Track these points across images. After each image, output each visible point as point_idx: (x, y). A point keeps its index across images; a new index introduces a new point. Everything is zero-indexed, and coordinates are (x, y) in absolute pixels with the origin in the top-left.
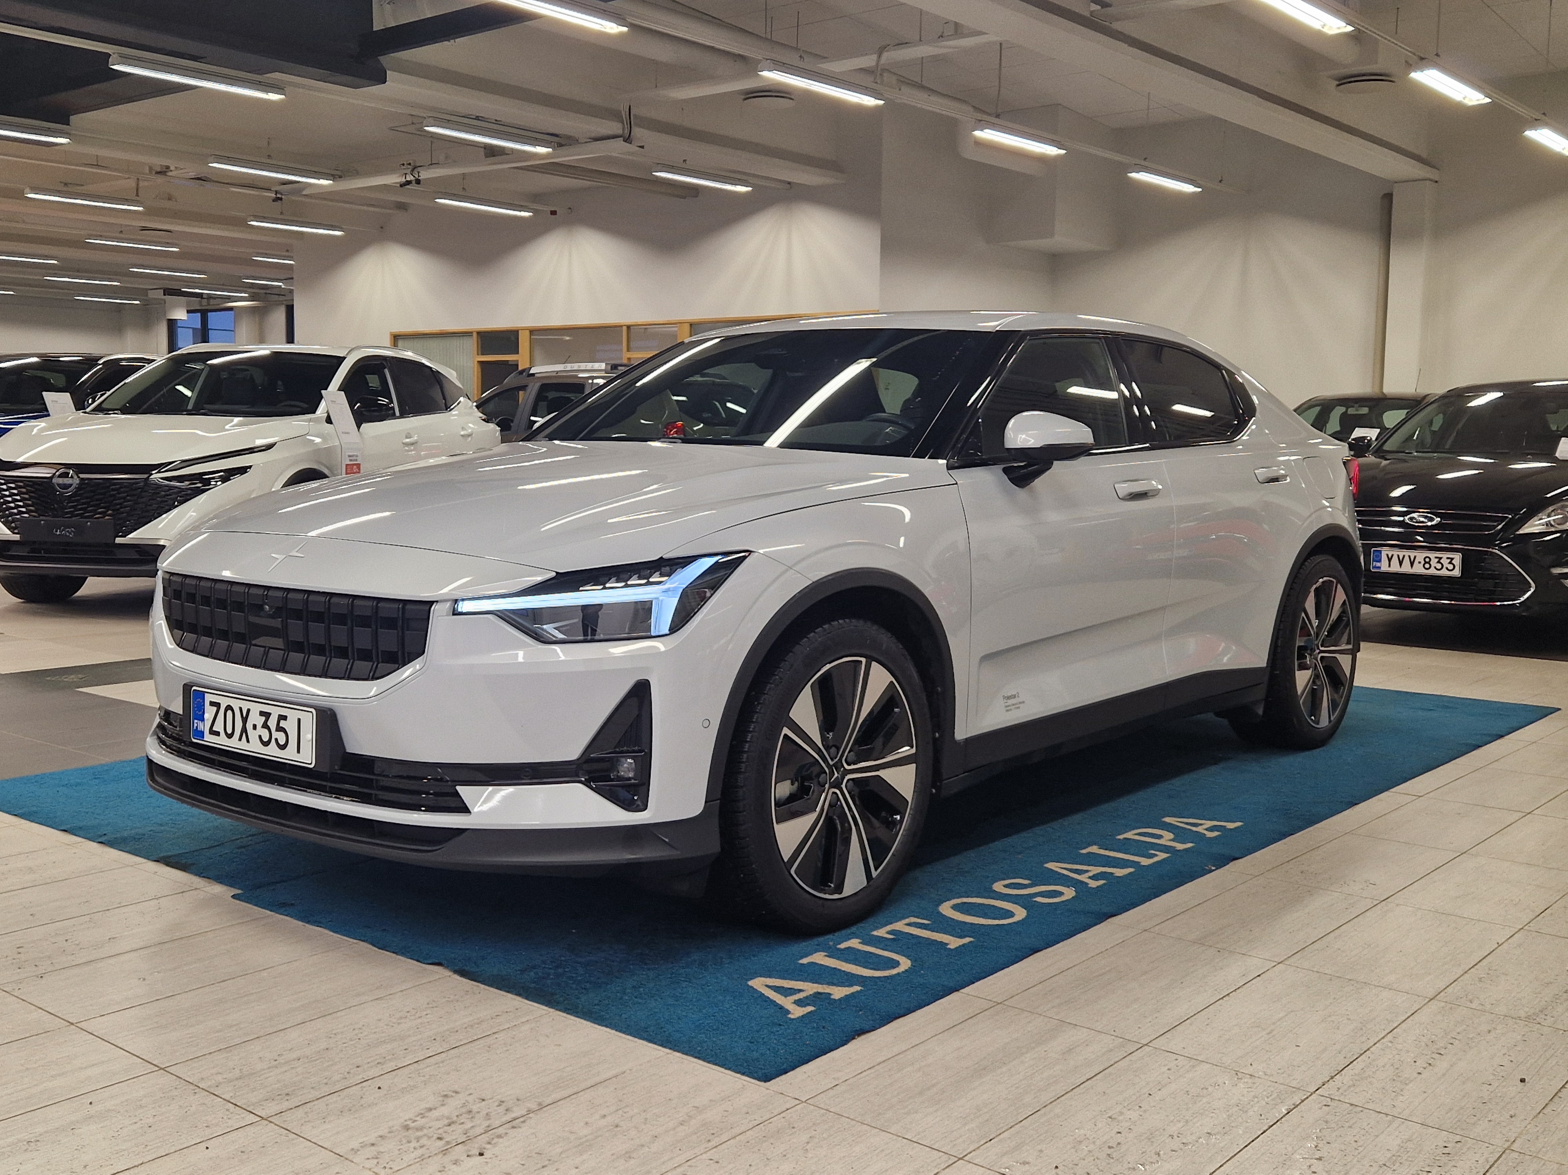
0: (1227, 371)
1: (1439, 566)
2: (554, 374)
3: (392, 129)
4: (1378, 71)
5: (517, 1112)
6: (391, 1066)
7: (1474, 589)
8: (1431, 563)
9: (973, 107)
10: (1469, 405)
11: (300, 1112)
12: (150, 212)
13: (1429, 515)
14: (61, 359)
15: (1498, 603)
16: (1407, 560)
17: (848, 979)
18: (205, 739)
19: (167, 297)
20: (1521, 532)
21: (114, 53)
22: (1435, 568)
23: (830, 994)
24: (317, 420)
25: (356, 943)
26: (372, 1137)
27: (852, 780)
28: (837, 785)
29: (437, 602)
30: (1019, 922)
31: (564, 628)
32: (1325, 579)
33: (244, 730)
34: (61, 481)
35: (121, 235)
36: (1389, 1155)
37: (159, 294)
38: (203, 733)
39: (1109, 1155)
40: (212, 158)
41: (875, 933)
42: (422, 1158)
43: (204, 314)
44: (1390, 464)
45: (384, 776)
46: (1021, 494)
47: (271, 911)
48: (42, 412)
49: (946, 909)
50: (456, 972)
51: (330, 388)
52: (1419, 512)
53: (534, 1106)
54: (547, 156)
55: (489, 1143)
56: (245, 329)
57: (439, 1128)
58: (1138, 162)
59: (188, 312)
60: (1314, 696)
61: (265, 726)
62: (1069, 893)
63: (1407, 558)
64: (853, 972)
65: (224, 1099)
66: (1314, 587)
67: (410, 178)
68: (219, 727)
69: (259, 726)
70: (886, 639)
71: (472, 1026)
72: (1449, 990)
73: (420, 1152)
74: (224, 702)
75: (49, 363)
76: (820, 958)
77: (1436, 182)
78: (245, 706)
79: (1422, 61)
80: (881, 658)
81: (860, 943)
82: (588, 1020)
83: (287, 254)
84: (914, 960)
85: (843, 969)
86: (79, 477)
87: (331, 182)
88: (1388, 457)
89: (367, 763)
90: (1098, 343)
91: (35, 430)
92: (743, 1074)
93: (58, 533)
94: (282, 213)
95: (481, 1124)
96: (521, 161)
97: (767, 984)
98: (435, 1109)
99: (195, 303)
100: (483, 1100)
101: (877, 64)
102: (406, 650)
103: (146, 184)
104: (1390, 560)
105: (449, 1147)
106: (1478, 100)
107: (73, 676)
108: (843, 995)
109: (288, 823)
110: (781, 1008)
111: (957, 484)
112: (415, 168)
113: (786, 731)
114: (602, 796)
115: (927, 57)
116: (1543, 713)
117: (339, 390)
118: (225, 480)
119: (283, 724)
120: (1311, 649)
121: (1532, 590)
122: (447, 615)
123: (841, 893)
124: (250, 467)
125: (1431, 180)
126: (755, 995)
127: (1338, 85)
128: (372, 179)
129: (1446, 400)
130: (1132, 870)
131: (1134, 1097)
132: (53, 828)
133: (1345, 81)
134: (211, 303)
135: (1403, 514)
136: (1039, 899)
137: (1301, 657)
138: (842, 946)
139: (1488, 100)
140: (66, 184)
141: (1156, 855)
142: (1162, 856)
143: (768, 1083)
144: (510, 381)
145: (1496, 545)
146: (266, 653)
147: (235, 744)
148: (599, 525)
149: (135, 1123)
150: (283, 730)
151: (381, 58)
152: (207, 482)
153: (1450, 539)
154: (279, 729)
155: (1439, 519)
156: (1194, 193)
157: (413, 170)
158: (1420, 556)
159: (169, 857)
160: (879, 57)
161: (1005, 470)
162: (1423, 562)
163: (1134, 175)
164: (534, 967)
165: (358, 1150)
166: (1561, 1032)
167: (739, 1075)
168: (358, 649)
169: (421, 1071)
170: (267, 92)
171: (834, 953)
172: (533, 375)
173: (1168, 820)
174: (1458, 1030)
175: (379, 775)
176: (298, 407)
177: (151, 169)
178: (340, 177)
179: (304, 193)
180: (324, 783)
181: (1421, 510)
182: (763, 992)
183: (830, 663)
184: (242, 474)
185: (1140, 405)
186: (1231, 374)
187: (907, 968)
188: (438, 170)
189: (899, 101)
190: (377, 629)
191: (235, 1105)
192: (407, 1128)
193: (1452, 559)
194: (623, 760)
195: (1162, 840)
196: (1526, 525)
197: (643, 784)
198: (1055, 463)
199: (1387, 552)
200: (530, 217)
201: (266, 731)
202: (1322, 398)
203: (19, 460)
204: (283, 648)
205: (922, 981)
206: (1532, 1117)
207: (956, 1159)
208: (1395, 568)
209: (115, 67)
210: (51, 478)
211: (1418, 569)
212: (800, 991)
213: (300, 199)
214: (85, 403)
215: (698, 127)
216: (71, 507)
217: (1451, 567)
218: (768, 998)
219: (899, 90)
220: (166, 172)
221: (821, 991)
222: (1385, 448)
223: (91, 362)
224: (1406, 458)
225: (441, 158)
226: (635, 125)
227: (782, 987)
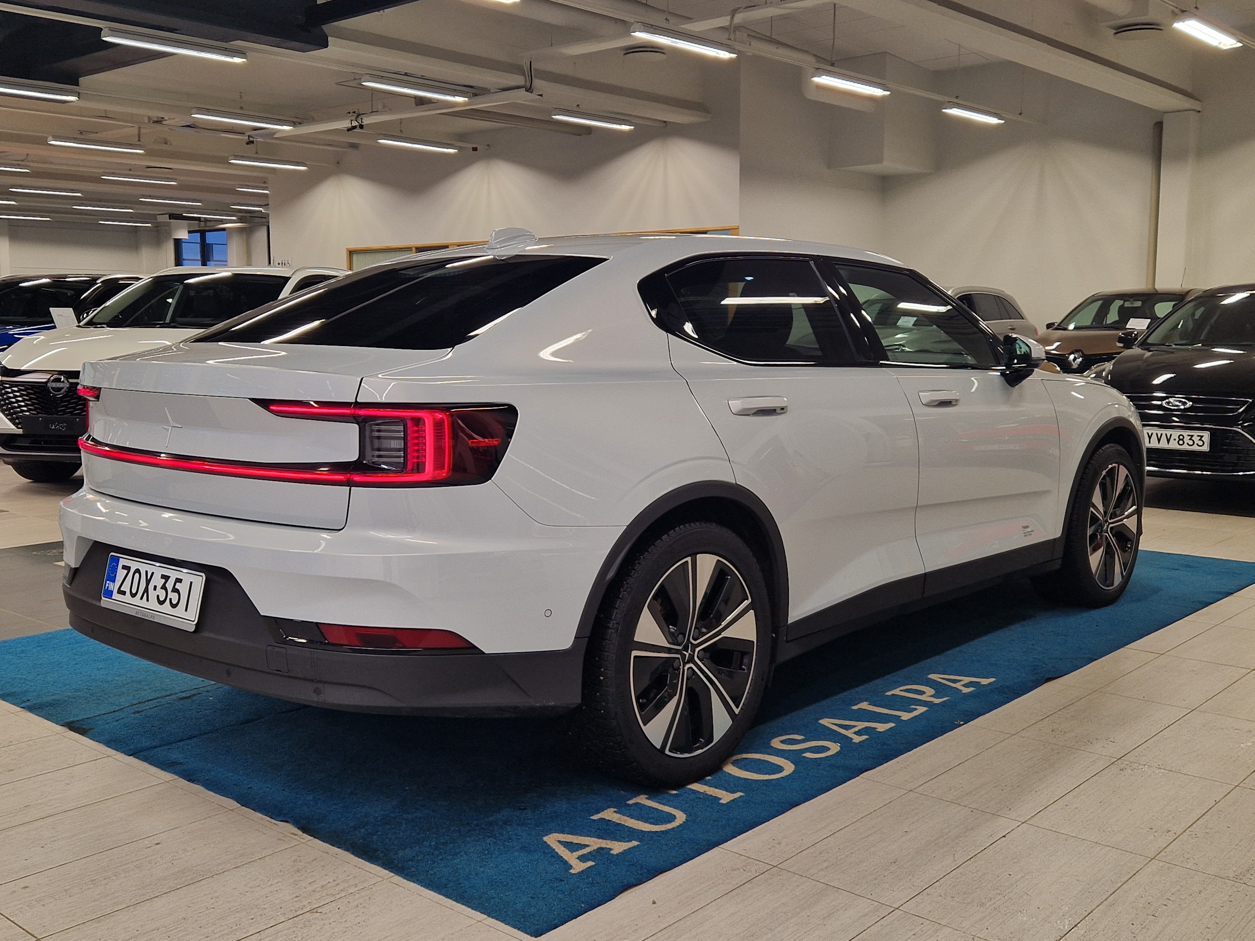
1: (1191, 443)
3: (338, 84)
4: (1149, 21)
7: (1219, 462)
8: (1184, 440)
9: (815, 55)
10: (1222, 303)
12: (150, 153)
13: (1183, 400)
14: (68, 280)
15: (1241, 473)
16: (1164, 438)
17: (632, 834)
19: (172, 221)
21: (104, 28)
22: (1188, 444)
23: (610, 849)
30: (785, 777)
34: (54, 385)
35: (130, 172)
37: (166, 219)
40: (194, 111)
43: (203, 233)
44: (1151, 356)
48: (48, 323)
49: (727, 766)
52: (1175, 397)
54: (465, 104)
56: (235, 247)
58: (950, 99)
59: (189, 232)
62: (834, 748)
63: (1164, 436)
64: (634, 827)
67: (355, 123)
75: (59, 283)
76: (610, 814)
77: (1200, 112)
79: (1183, 13)
81: (646, 798)
83: (264, 185)
84: (689, 814)
85: (626, 825)
86: (68, 382)
87: (291, 128)
88: (1151, 349)
92: (519, 929)
93: (53, 428)
94: (257, 153)
96: (442, 109)
97: (559, 839)
99: (195, 225)
101: (731, 23)
103: (146, 131)
104: (1150, 437)
106: (1231, 45)
107: (54, 551)
108: (621, 850)
110: (566, 862)
112: (359, 115)
115: (774, 17)
125: (1195, 110)
126: (547, 851)
127: (1116, 33)
129: (1204, 298)
130: (892, 725)
133: (1121, 30)
134: (208, 225)
135: (1161, 399)
136: (808, 755)
138: (631, 802)
139: (1240, 45)
140: (81, 133)
141: (916, 709)
142: (922, 709)
145: (1240, 425)
151: (323, 26)
153: (1202, 420)
155: (1191, 403)
156: (999, 124)
157: (357, 117)
158: (1176, 433)
160: (733, 18)
162: (1177, 439)
163: (947, 111)
167: (515, 931)
170: (232, 56)
171: (623, 809)
173: (932, 676)
177: (149, 118)
178: (300, 123)
179: (275, 136)
181: (1176, 396)
182: (554, 848)
187: (681, 823)
188: (378, 117)
189: (750, 53)
193: (1202, 437)
195: (924, 695)
199: (1148, 431)
200: (455, 154)
202: (1103, 293)
203: (22, 368)
208: (1155, 444)
209: (104, 39)
210: (46, 383)
211: (1174, 445)
212: (585, 846)
213: (272, 141)
214: (81, 317)
215: (589, 78)
216: (63, 406)
217: (1201, 443)
218: (557, 853)
219: (750, 45)
220: (161, 121)
221: (603, 846)
222: (1150, 341)
223: (93, 281)
224: (1167, 350)
225: (380, 107)
226: (535, 77)
227: (572, 843)
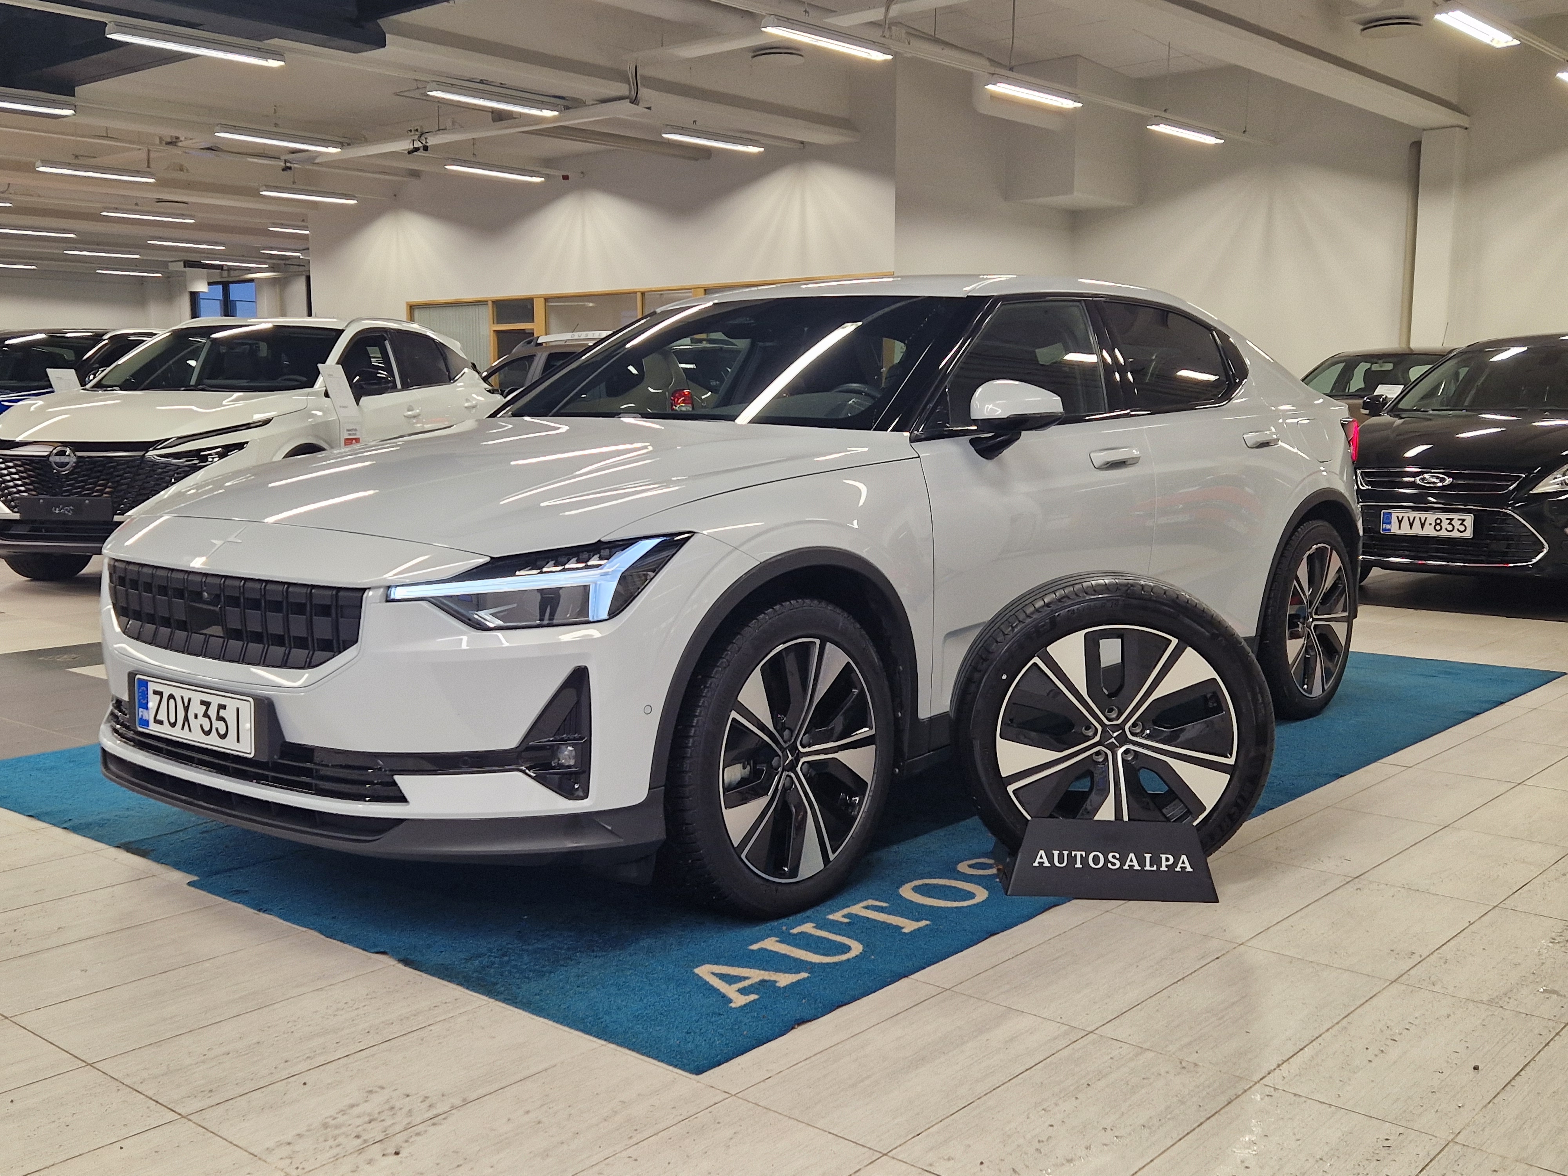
0: (1219, 333)
1: (1450, 528)
2: (563, 343)
3: (397, 94)
4: (1404, 14)
5: (441, 1108)
6: (321, 1060)
7: (1485, 551)
8: (1442, 524)
9: (988, 59)
10: (1491, 360)
11: (221, 1109)
12: (162, 183)
13: (1442, 476)
14: (68, 335)
15: (1511, 565)
16: (1417, 522)
17: (796, 965)
18: (150, 728)
19: (187, 269)
20: (1535, 491)
21: (110, 22)
22: (1446, 529)
23: (775, 982)
24: (316, 394)
25: (305, 931)
26: (289, 1136)
27: (808, 762)
28: (792, 767)
29: (369, 588)
30: (978, 904)
31: (501, 614)
32: (1319, 545)
33: (186, 719)
34: (58, 459)
35: (137, 208)
36: (1327, 1149)
37: (180, 267)
38: (147, 722)
39: (1037, 1150)
40: (218, 128)
41: (831, 917)
42: (336, 1158)
43: (226, 285)
44: (1403, 423)
45: (323, 765)
46: (989, 465)
47: (224, 898)
48: (44, 386)
49: (907, 892)
50: (400, 961)
51: (328, 362)
52: (1432, 473)
53: (458, 1102)
54: (554, 119)
55: (407, 1141)
56: (266, 300)
57: (358, 1126)
58: (1157, 113)
59: (209, 284)
60: (1307, 665)
61: (206, 715)
63: (1417, 520)
64: (802, 958)
65: (146, 1096)
66: (1308, 553)
67: (417, 144)
68: (162, 716)
69: (200, 715)
70: (842, 619)
71: (408, 1018)
72: (1412, 972)
73: (335, 1151)
74: (167, 691)
75: (56, 339)
76: (771, 944)
77: (1466, 129)
78: (187, 695)
79: (1446, 3)
80: (836, 639)
81: (813, 927)
82: (526, 1011)
83: (303, 224)
84: (866, 946)
85: (793, 955)
86: (76, 455)
87: (339, 150)
88: (1403, 416)
89: (306, 752)
90: (1078, 306)
91: (32, 409)
92: (676, 1066)
93: (57, 512)
94: (294, 183)
95: (402, 1121)
96: (526, 126)
97: (714, 971)
98: (357, 1105)
99: (216, 275)
100: (408, 1096)
101: (885, 17)
102: (341, 638)
103: (157, 154)
104: (1400, 522)
105: (365, 1145)
106: (1506, 42)
107: (65, 657)
108: (788, 983)
109: (234, 813)
110: (724, 996)
111: (919, 457)
112: (422, 134)
113: (734, 714)
114: (543, 785)
115: (941, 8)
116: (1547, 677)
117: (337, 363)
118: (222, 456)
119: (222, 713)
120: (1304, 618)
121: (1545, 551)
122: (380, 602)
123: (796, 877)
124: (247, 443)
125: (1459, 126)
126: (700, 983)
127: (1364, 30)
128: (382, 146)
129: (1467, 356)
131: (1072, 1088)
132: (19, 813)
133: (1371, 25)
134: (232, 275)
135: (1415, 474)
137: (1293, 625)
138: (795, 931)
139: (1517, 42)
140: (77, 157)
143: (701, 1076)
144: (519, 350)
145: (1510, 505)
146: (206, 641)
147: (177, 734)
148: (531, 509)
149: (54, 1122)
150: (222, 719)
151: (380, 22)
152: (204, 459)
153: (1465, 500)
154: (220, 718)
155: (1451, 480)
156: (1217, 145)
157: (420, 137)
158: (1431, 517)
159: (130, 842)
160: (887, 10)
161: (972, 442)
162: (1434, 524)
163: (1153, 128)
164: (481, 955)
165: (273, 1150)
166: (1524, 1015)
167: (671, 1068)
168: (294, 637)
169: (350, 1066)
170: (267, 59)
171: (787, 939)
172: (541, 344)
174: (1417, 1015)
175: (319, 765)
176: (297, 381)
177: (161, 139)
178: (349, 145)
179: (316, 161)
180: (267, 773)
181: (1433, 471)
182: (708, 980)
183: (784, 643)
184: (240, 450)
185: (1122, 371)
186: (1224, 337)
187: (858, 954)
188: (445, 136)
189: (909, 55)
190: (311, 616)
191: (157, 1102)
192: (325, 1126)
193: (1464, 520)
194: (563, 747)
196: (1540, 484)
197: (584, 772)
198: (1023, 433)
199: (1397, 514)
200: (542, 183)
201: (207, 720)
202: (1346, 354)
203: (17, 439)
204: (222, 635)
205: (871, 967)
206: (1482, 1106)
207: (881, 1155)
208: (1405, 530)
209: (109, 36)
210: (48, 456)
211: (1429, 531)
212: (746, 978)
213: (312, 168)
214: (87, 379)
215: (707, 87)
216: (68, 485)
217: (1462, 528)
218: (712, 986)
219: (909, 44)
220: (176, 142)
221: (767, 978)
222: (1400, 406)
223: (98, 337)
224: (1424, 416)
225: (449, 124)
226: (644, 86)
227: (729, 975)
